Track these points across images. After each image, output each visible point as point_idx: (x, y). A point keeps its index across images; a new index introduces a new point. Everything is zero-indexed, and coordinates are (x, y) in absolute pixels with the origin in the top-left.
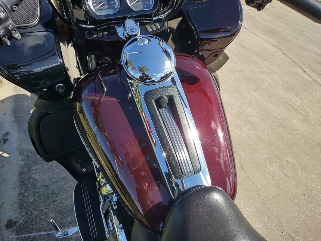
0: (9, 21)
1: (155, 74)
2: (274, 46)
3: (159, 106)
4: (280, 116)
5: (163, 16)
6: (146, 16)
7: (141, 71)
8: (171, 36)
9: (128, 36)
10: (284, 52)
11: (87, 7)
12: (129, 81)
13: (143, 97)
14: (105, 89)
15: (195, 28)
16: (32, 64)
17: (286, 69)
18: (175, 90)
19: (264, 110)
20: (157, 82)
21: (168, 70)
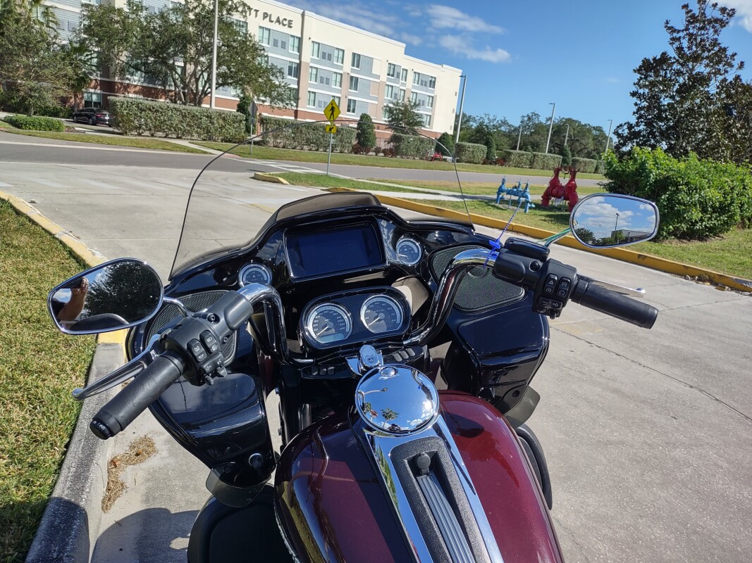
0: (219, 354)
1: (408, 421)
2: (691, 387)
3: (417, 472)
4: (741, 546)
5: (417, 339)
6: (392, 339)
7: (386, 417)
8: (440, 369)
9: (364, 370)
10: (718, 398)
11: (307, 333)
12: (367, 433)
13: (389, 455)
14: (327, 458)
15: (473, 352)
16: (212, 421)
17: (731, 434)
18: (442, 443)
19: (695, 532)
20: (412, 431)
21: (427, 414)
